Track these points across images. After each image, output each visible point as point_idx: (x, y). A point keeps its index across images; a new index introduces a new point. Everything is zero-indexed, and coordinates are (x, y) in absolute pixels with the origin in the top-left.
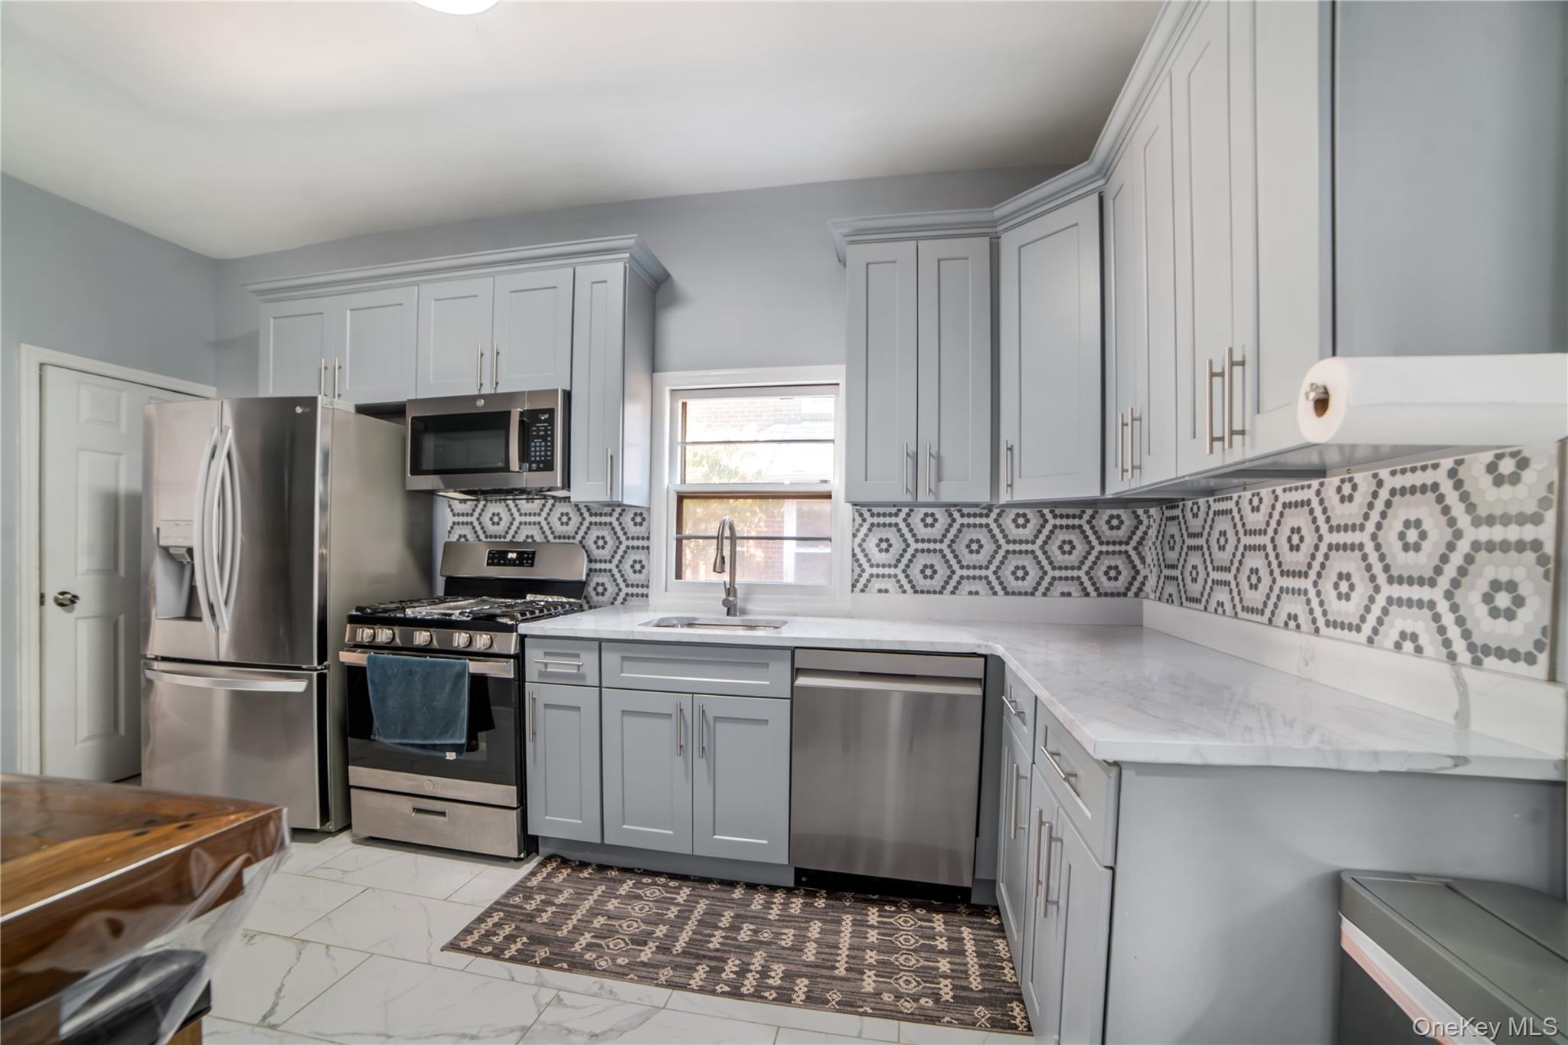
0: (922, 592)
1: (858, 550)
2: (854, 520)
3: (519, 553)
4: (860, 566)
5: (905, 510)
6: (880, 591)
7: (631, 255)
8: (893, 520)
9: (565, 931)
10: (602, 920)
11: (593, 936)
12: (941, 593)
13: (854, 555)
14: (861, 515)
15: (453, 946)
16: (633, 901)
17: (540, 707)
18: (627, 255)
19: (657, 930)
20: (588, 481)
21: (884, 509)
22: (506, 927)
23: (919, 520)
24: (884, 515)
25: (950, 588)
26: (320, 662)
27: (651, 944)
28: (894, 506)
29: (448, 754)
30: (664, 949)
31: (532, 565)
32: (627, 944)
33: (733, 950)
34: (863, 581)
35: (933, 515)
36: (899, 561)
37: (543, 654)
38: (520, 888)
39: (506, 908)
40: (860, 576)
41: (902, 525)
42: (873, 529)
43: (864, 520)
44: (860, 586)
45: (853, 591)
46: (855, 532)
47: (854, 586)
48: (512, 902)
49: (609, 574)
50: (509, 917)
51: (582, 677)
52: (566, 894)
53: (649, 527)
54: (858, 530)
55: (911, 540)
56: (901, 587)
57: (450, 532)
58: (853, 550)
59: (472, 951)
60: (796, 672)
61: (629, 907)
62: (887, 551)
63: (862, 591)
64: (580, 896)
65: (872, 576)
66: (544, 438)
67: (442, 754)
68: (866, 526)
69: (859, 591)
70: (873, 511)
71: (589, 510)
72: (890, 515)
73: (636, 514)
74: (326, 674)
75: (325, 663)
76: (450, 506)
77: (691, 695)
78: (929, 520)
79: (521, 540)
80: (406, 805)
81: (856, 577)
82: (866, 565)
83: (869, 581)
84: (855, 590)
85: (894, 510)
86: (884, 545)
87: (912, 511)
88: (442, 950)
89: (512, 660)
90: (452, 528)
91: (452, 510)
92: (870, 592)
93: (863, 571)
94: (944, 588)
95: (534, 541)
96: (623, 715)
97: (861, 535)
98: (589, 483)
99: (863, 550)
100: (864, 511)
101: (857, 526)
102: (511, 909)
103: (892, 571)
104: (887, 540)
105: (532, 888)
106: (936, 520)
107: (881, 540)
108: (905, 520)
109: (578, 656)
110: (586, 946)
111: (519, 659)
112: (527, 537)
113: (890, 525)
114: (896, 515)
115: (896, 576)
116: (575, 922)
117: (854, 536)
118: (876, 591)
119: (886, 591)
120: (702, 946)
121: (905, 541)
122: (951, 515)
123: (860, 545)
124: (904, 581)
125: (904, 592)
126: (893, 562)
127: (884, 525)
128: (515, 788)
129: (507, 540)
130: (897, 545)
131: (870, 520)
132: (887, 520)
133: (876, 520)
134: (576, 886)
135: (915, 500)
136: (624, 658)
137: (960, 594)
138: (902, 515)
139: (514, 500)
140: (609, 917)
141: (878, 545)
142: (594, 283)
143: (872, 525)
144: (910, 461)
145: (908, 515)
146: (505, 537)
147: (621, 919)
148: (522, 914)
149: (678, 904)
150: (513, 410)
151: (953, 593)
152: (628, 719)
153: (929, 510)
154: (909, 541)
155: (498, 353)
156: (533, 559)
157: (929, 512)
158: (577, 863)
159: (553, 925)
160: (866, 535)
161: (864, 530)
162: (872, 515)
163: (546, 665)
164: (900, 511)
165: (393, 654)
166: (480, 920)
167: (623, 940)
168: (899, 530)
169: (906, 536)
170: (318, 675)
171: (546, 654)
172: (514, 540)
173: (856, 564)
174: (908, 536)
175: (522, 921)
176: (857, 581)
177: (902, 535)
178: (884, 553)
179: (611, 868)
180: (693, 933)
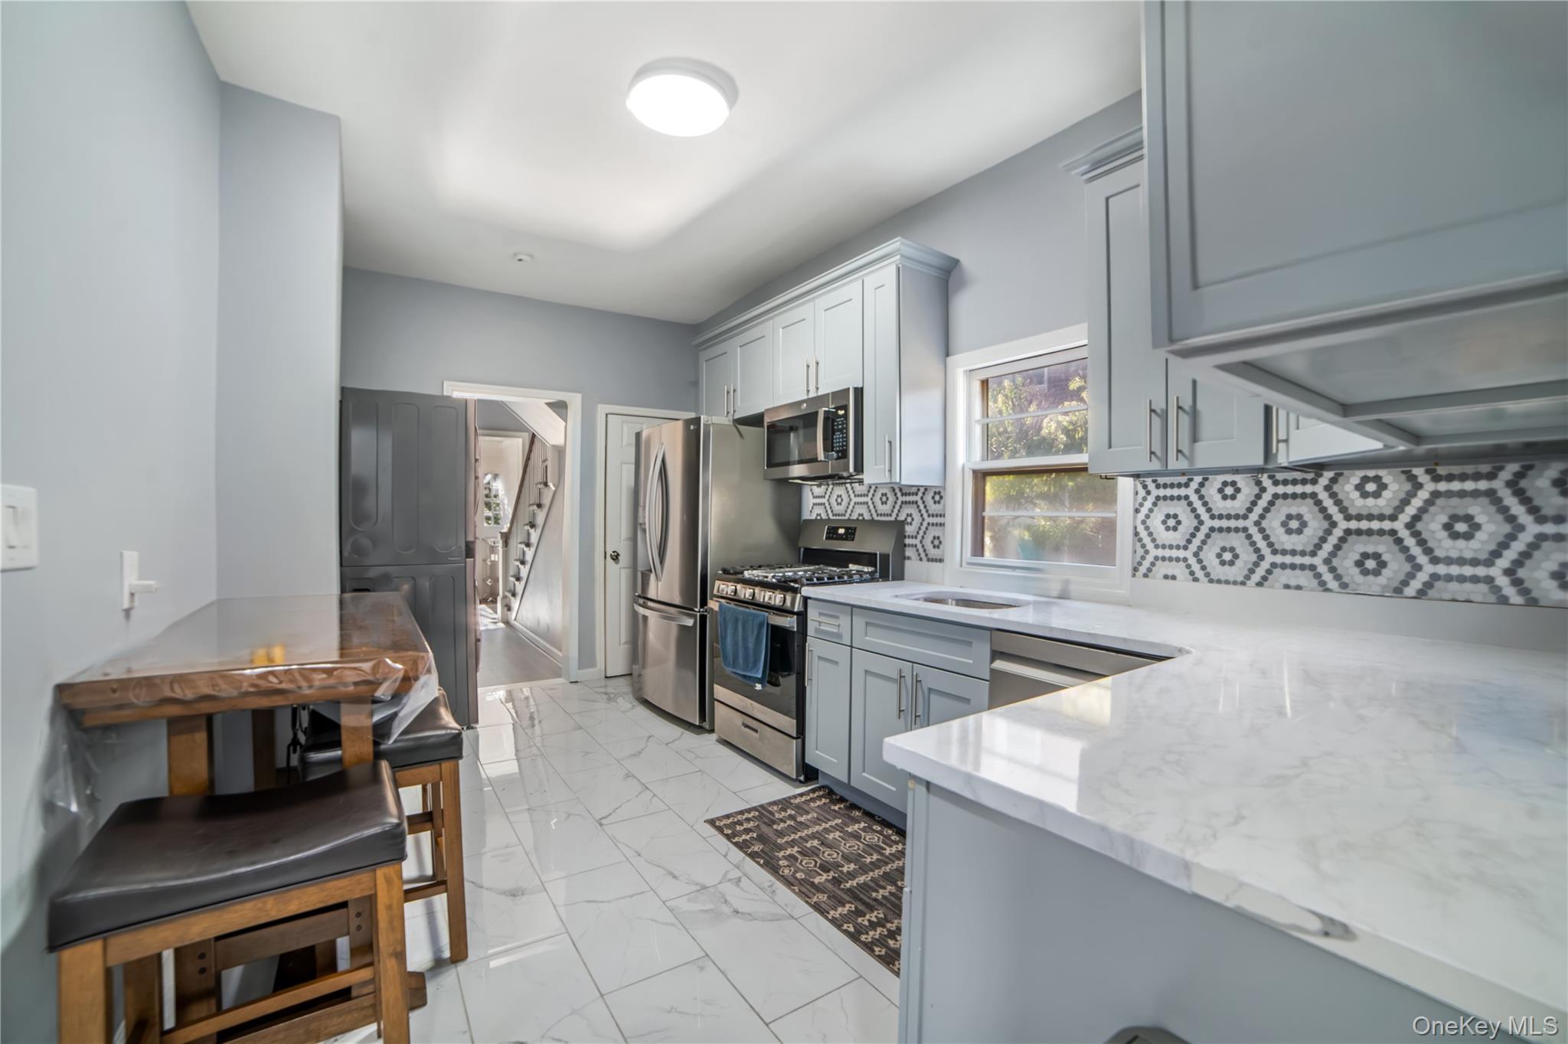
0: (1219, 581)
1: (1141, 528)
2: (1137, 493)
3: (847, 529)
4: (1143, 546)
5: (1198, 479)
6: (1166, 577)
7: (902, 256)
8: (1183, 492)
9: (784, 841)
10: (816, 843)
11: (799, 851)
12: (1243, 583)
13: (1136, 534)
14: (1145, 487)
15: (712, 822)
16: (851, 839)
17: (815, 659)
18: (898, 257)
19: (846, 866)
20: (876, 465)
21: (1172, 478)
22: (752, 822)
23: (1216, 491)
24: (1172, 486)
25: (1256, 577)
26: (702, 607)
27: (832, 874)
28: (1184, 474)
29: (757, 685)
30: (836, 881)
31: (853, 540)
32: (815, 866)
33: (888, 905)
34: (1146, 564)
35: (1233, 484)
36: (1189, 541)
37: (818, 614)
38: (784, 803)
39: (763, 811)
40: (1143, 558)
41: (1194, 498)
42: (1159, 503)
43: (1148, 493)
44: (1143, 570)
45: (1134, 575)
46: (1137, 506)
47: (1135, 569)
48: (770, 809)
49: (915, 549)
50: (761, 817)
51: (839, 635)
52: (809, 817)
53: (944, 506)
54: (1141, 505)
55: (1205, 516)
56: (1192, 573)
57: (811, 511)
58: (1136, 528)
59: (720, 829)
60: (996, 655)
61: (843, 842)
62: (1175, 529)
63: (1146, 576)
64: (817, 821)
65: (1156, 558)
66: (841, 431)
67: (752, 684)
68: (1151, 499)
69: (1141, 576)
70: (1159, 482)
71: (901, 490)
72: (1179, 485)
73: (935, 493)
74: (706, 616)
75: (706, 607)
76: (811, 490)
77: (911, 664)
78: (1229, 491)
79: (855, 518)
80: (739, 719)
81: (1138, 559)
82: (1150, 546)
83: (1153, 564)
84: (1137, 574)
85: (1183, 480)
86: (1171, 522)
87: (1206, 479)
88: (705, 822)
89: (795, 616)
90: (812, 508)
91: (813, 494)
92: (1154, 578)
93: (1147, 552)
94: (1248, 577)
95: (864, 518)
96: (866, 674)
97: (1144, 511)
98: (877, 467)
99: (1147, 528)
100: (1149, 481)
101: (1140, 500)
102: (765, 813)
103: (1181, 554)
104: (1175, 516)
105: (791, 804)
106: (1238, 490)
107: (1168, 516)
108: (1197, 491)
109: (837, 617)
110: (788, 856)
111: (802, 616)
112: (859, 515)
113: (1179, 498)
114: (1187, 485)
115: (1185, 560)
116: (797, 837)
117: (1137, 511)
118: (1162, 577)
119: (1174, 578)
120: (867, 891)
121: (1197, 517)
122: (1258, 483)
123: (1143, 522)
124: (1196, 567)
125: (1196, 580)
126: (1182, 543)
127: (1172, 498)
128: (795, 721)
129: (846, 518)
130: (1188, 522)
131: (1155, 492)
132: (1176, 492)
133: (1162, 492)
134: (822, 813)
135: (1165, 469)
136: (867, 623)
137: (1272, 587)
138: (1194, 485)
139: (851, 483)
140: (822, 843)
141: (1164, 522)
142: (876, 288)
143: (1158, 498)
144: (1156, 421)
145: (1202, 485)
146: (845, 515)
147: (829, 847)
148: (769, 818)
149: (883, 855)
150: (820, 410)
151: (1259, 584)
152: (870, 679)
153: (1229, 478)
154: (1202, 518)
155: (817, 363)
156: (854, 534)
157: (1229, 480)
158: (838, 797)
159: (781, 833)
160: (1151, 511)
161: (1148, 504)
162: (1158, 487)
163: (820, 622)
164: (1191, 480)
165: (754, 609)
166: (741, 813)
167: (816, 862)
168: (1190, 504)
169: (1199, 512)
170: (700, 615)
171: (821, 614)
172: (851, 518)
173: (1139, 545)
174: (1201, 510)
175: (765, 823)
176: (1140, 564)
177: (1194, 510)
178: (1171, 532)
179: (858, 808)
180: (871, 880)
